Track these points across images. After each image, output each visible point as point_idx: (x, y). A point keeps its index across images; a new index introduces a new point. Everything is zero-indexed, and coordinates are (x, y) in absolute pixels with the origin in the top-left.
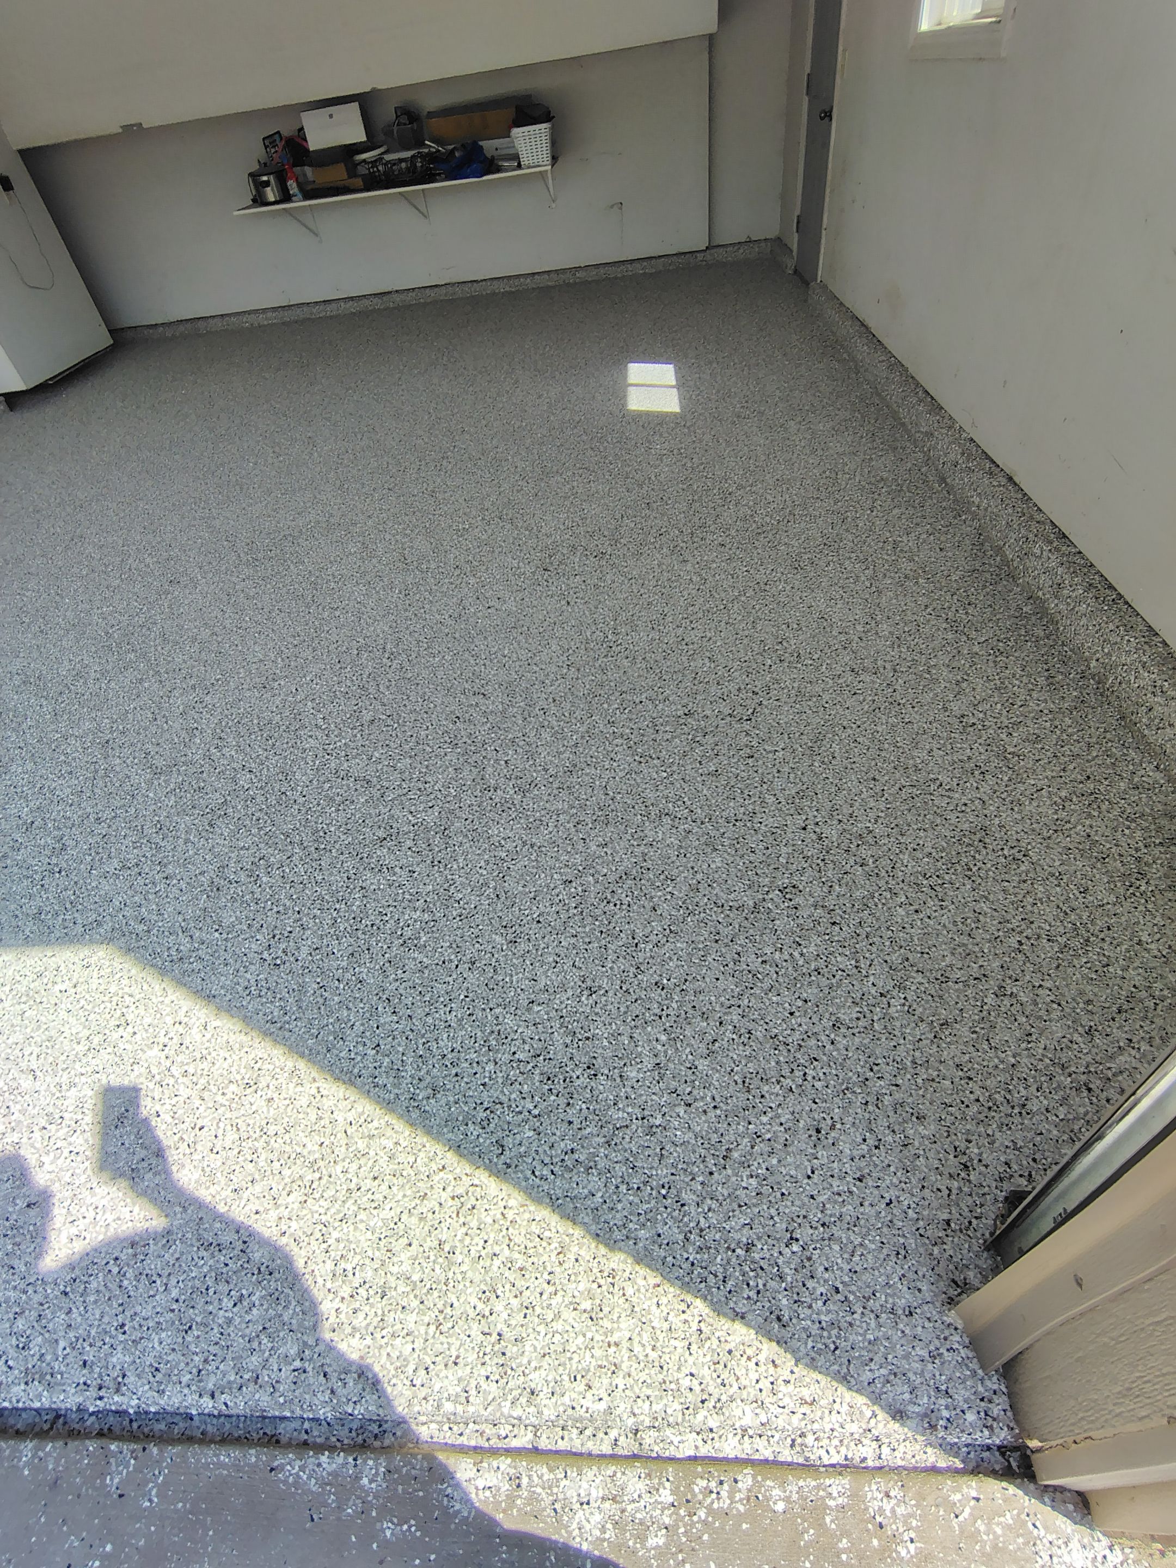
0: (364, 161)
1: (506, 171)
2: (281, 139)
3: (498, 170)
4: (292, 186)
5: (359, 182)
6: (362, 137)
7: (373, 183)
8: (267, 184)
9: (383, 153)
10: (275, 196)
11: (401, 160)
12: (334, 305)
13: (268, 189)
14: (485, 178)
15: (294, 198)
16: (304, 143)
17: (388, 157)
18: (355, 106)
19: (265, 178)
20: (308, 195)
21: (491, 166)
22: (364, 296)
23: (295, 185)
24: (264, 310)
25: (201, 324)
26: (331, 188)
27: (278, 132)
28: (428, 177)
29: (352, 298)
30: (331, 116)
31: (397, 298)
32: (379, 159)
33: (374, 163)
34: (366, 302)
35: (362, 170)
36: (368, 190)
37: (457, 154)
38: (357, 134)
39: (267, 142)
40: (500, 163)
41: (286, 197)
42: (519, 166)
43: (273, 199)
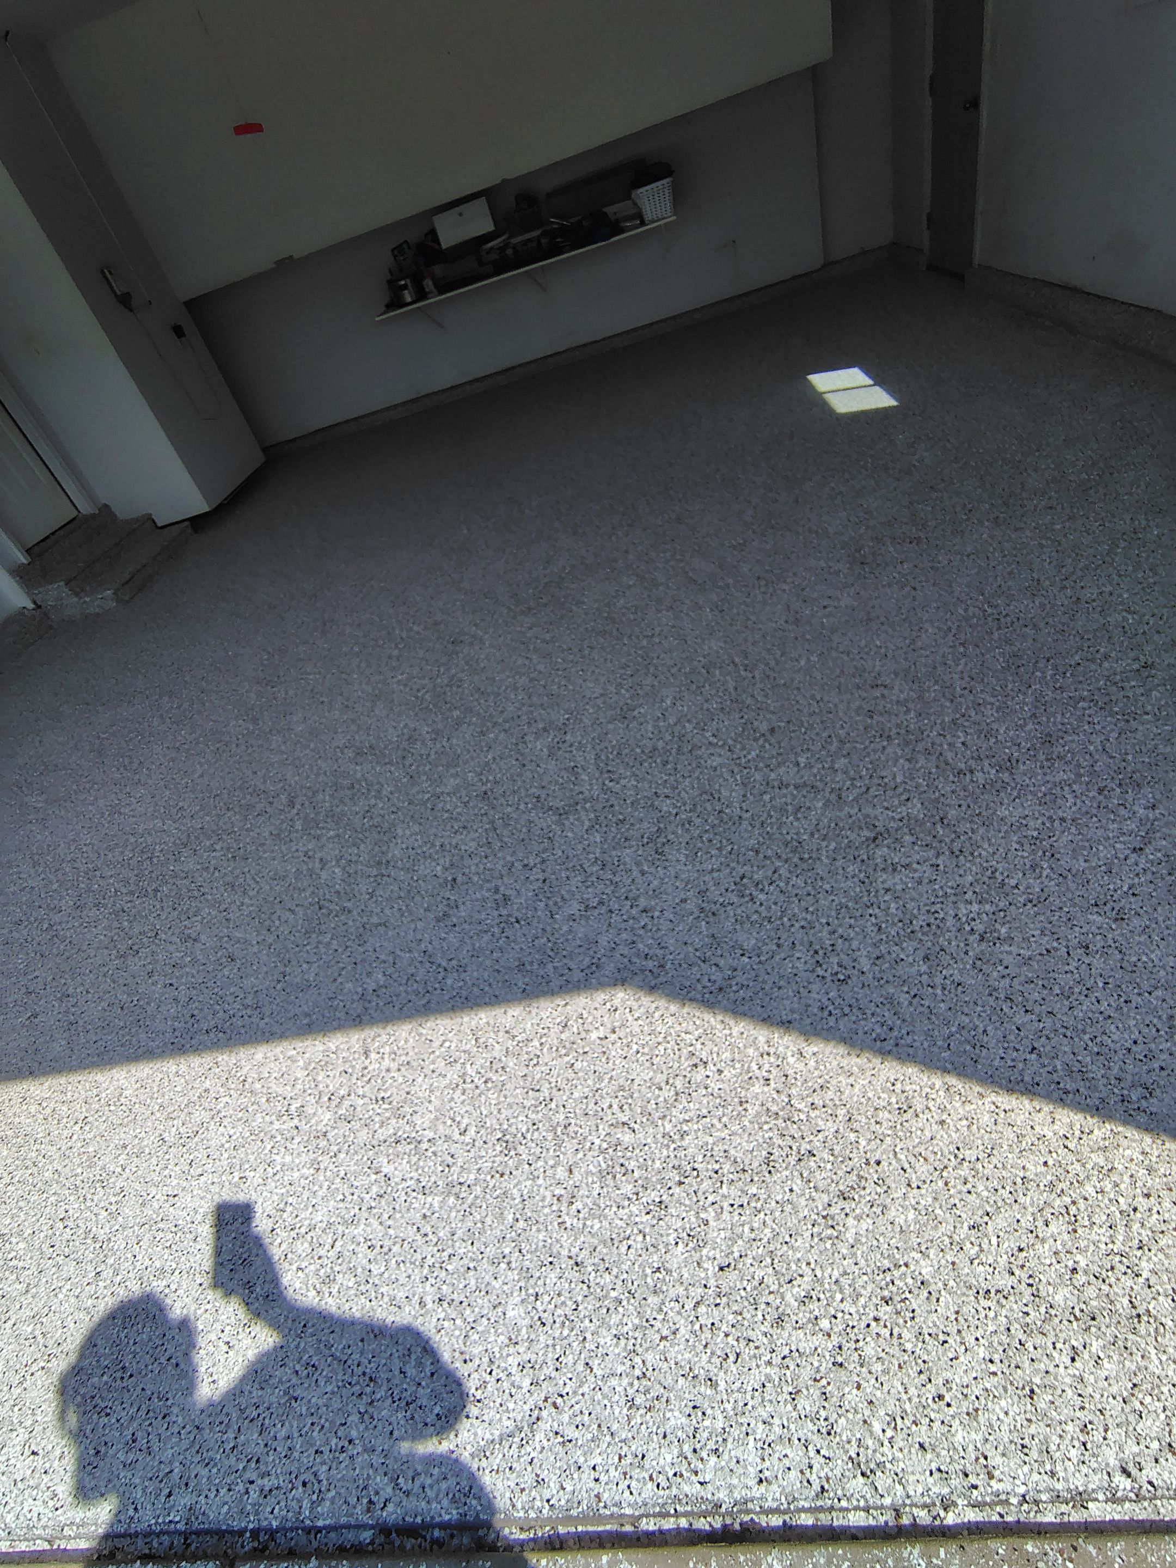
0: (492, 248)
1: (630, 229)
2: (409, 248)
3: (622, 231)
4: (428, 284)
5: (489, 269)
6: (489, 227)
7: (502, 266)
8: (405, 287)
9: (508, 239)
10: (412, 297)
11: (529, 240)
12: (460, 389)
13: (406, 292)
14: (612, 240)
15: (430, 296)
16: (435, 246)
17: (514, 241)
18: (482, 203)
19: (403, 282)
20: (442, 291)
21: (616, 229)
22: (489, 375)
23: (430, 283)
24: (395, 406)
26: (461, 280)
27: (406, 242)
28: (555, 251)
29: (476, 380)
30: (461, 214)
31: (519, 372)
32: (506, 245)
33: (502, 249)
34: (493, 381)
35: (494, 256)
36: (498, 274)
37: (585, 223)
38: (488, 226)
39: (396, 253)
40: (622, 224)
41: (421, 295)
42: (643, 223)
43: (409, 301)
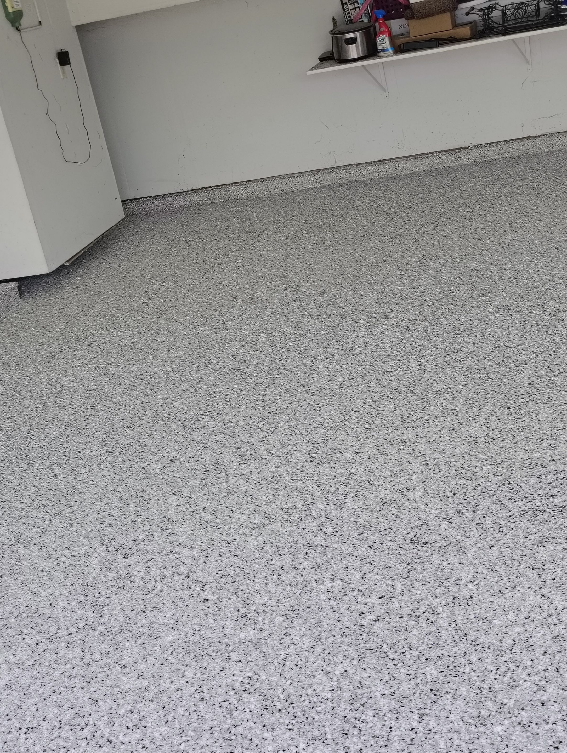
4: (383, 41)
5: (466, 31)
8: (353, 41)
10: (358, 53)
12: (391, 165)
13: (353, 47)
15: (382, 54)
19: (350, 35)
22: (432, 153)
23: (386, 40)
24: (302, 174)
25: (219, 193)
26: (430, 40)
29: (415, 157)
31: (475, 154)
34: (433, 160)
41: (371, 52)
43: (356, 56)
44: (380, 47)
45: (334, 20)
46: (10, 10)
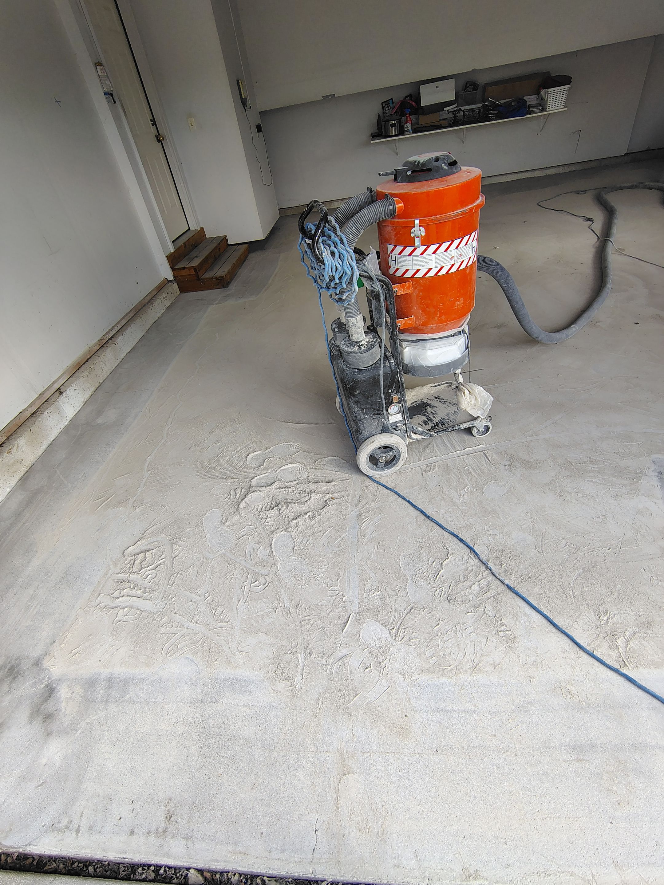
0: (449, 110)
1: (535, 112)
2: (395, 103)
3: (530, 113)
4: (408, 126)
5: (446, 123)
6: (452, 97)
7: (453, 122)
9: (461, 106)
11: (473, 109)
13: (393, 128)
14: (526, 116)
15: (406, 133)
16: (418, 104)
18: (452, 82)
19: (393, 122)
20: (415, 131)
21: (528, 111)
26: (429, 126)
27: (392, 99)
28: (487, 118)
32: (458, 110)
33: (455, 112)
35: (449, 116)
36: (451, 127)
37: (512, 104)
39: (384, 105)
40: (531, 109)
41: (401, 132)
44: (406, 130)
45: (379, 115)
46: (243, 97)
